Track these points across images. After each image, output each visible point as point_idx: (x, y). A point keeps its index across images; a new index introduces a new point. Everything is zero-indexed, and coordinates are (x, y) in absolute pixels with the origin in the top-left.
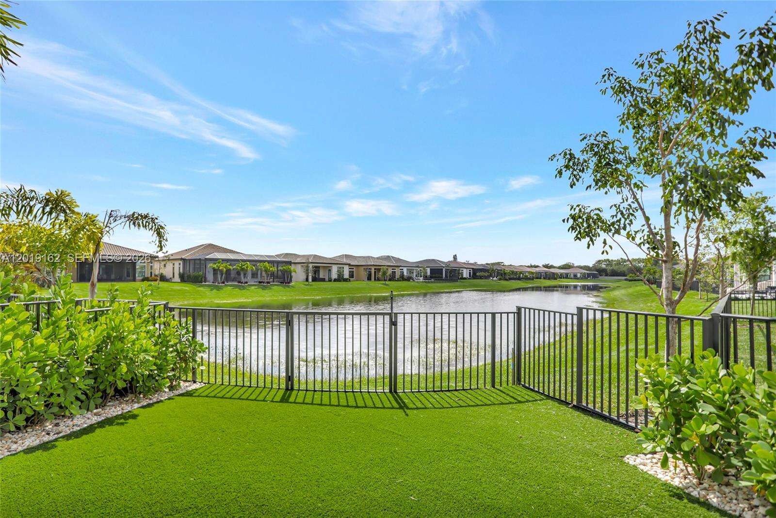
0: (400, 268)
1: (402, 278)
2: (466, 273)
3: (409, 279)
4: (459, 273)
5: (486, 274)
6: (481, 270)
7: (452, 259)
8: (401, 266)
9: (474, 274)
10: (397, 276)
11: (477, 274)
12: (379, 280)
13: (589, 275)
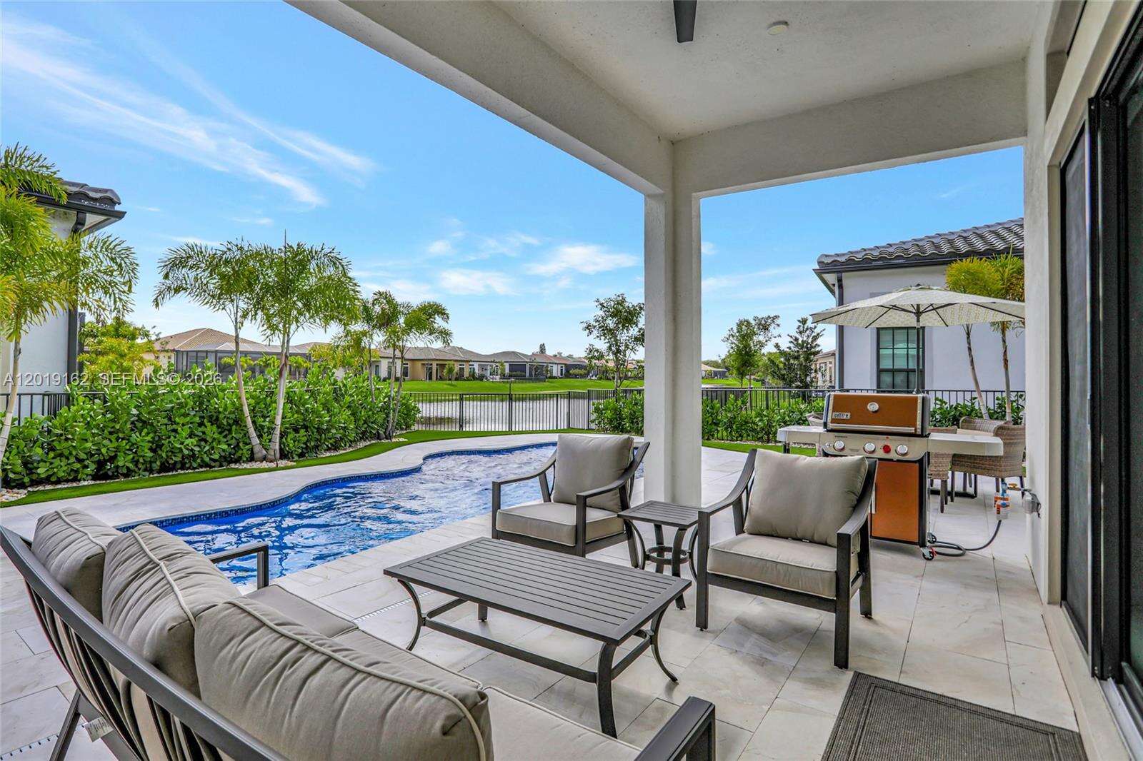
0: (471, 363)
1: (473, 377)
2: (556, 371)
3: (481, 378)
4: (547, 370)
5: (582, 372)
6: (575, 367)
7: (538, 350)
8: (471, 361)
9: (567, 371)
10: (466, 374)
11: (571, 372)
12: (441, 379)
13: (716, 374)
